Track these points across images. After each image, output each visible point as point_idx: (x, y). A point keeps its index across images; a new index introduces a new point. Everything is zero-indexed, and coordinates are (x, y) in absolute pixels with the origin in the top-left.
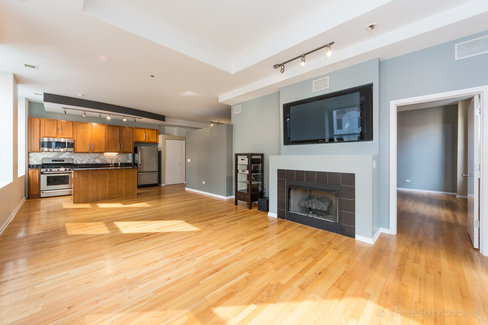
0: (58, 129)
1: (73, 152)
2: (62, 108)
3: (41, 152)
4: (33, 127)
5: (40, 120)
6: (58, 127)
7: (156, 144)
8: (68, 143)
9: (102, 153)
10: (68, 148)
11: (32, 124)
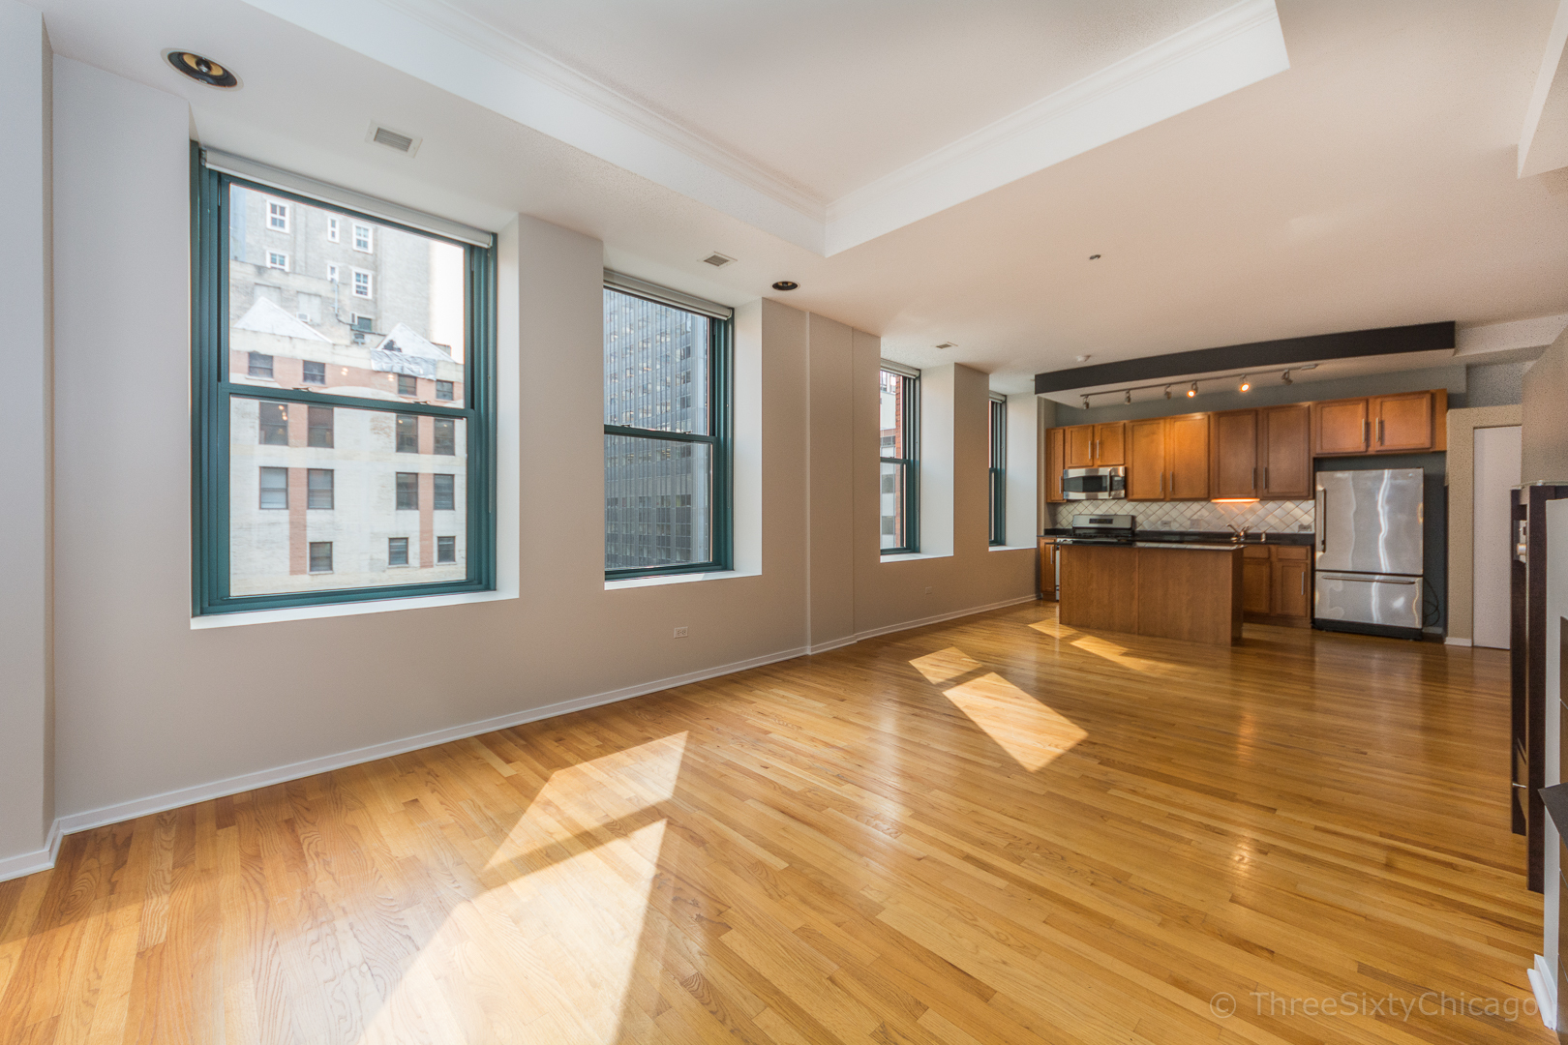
0: (1093, 447)
1: (1124, 500)
2: (1082, 395)
3: (1065, 501)
4: (1054, 448)
5: (1064, 431)
6: (1095, 440)
8: (1113, 478)
9: (1204, 499)
10: (1112, 490)
11: (1052, 442)
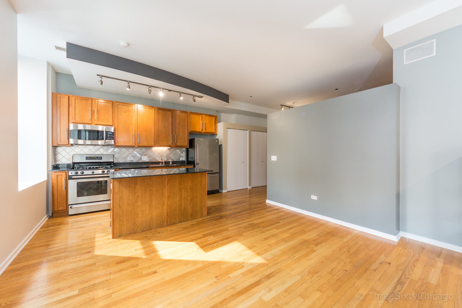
0: (93, 113)
1: (113, 146)
2: (98, 75)
3: (70, 145)
4: (60, 107)
5: (69, 97)
6: (94, 108)
7: (214, 134)
8: (107, 132)
9: (150, 147)
10: (106, 139)
11: (59, 103)
